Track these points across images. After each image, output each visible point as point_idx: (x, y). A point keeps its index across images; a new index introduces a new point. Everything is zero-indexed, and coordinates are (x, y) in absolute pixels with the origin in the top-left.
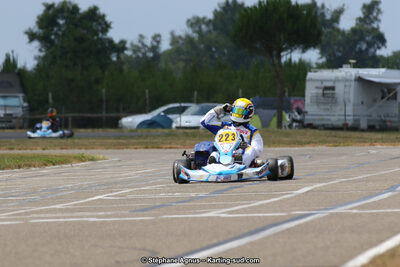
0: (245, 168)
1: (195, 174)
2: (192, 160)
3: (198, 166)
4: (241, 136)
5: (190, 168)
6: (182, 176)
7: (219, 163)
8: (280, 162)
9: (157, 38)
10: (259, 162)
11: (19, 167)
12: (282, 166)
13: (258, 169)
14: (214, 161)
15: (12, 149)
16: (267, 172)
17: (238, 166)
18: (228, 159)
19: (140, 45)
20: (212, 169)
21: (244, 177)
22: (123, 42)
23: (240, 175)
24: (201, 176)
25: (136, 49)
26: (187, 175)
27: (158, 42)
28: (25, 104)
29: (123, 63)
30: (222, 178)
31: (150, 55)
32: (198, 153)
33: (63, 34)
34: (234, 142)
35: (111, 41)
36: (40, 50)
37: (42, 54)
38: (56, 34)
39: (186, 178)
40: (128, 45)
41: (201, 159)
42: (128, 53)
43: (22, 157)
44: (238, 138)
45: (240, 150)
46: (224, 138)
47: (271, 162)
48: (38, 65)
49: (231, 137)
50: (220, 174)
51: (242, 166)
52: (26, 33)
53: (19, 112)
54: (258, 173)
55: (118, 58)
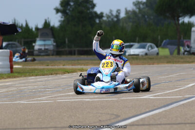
0: (119, 84)
1: (87, 88)
2: (86, 79)
3: (89, 83)
4: (117, 64)
5: (84, 84)
6: (79, 89)
7: (102, 81)
8: (141, 80)
9: (118, 11)
10: (128, 80)
11: (52, 74)
12: (143, 83)
13: (127, 85)
14: (99, 80)
15: (48, 66)
16: (133, 87)
17: (114, 83)
18: (108, 79)
19: (110, 15)
20: (98, 85)
21: (118, 90)
22: (102, 13)
23: (116, 89)
24: (91, 89)
25: (108, 17)
26: (82, 88)
27: (119, 13)
28: (55, 44)
29: (102, 24)
30: (104, 90)
31: (115, 19)
32: (89, 75)
33: (73, 10)
34: (112, 68)
35: (96, 13)
36: (62, 18)
37: (62, 19)
38: (69, 10)
39: (81, 91)
40: (104, 15)
41: (91, 78)
42: (105, 19)
43: (53, 70)
44: (114, 65)
45: (116, 73)
46: (106, 65)
47: (135, 80)
48: (61, 25)
49: (110, 64)
50: (103, 88)
51: (117, 83)
52: (55, 9)
53: (51, 48)
54: (127, 87)
55: (100, 21)
